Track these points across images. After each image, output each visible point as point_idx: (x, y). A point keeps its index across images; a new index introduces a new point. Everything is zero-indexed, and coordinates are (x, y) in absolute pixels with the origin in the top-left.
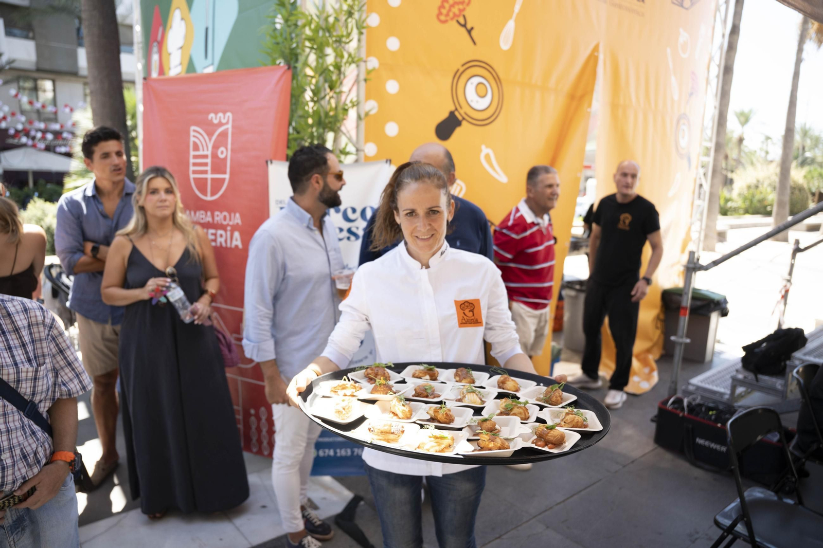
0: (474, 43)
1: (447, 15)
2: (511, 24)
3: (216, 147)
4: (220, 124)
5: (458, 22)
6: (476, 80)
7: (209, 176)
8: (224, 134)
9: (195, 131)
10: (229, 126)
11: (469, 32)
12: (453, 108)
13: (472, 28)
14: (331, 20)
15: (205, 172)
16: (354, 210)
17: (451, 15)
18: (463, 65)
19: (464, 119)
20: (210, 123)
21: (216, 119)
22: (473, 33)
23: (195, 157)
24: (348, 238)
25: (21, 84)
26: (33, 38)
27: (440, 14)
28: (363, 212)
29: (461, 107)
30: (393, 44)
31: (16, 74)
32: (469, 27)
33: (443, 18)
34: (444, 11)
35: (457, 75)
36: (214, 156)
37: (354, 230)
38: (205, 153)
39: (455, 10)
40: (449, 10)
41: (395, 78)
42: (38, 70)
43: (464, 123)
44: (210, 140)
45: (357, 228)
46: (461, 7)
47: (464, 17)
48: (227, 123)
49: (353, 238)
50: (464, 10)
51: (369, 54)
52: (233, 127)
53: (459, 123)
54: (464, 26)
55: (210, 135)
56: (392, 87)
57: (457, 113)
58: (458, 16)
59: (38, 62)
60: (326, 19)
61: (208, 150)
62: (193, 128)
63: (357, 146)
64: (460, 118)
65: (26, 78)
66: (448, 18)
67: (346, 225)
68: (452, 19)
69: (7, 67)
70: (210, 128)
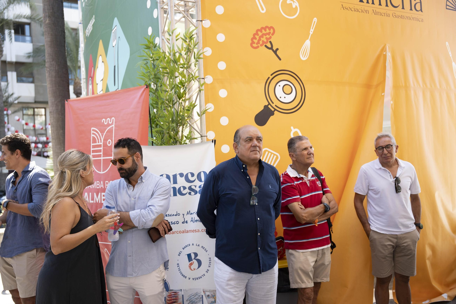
0: (280, 59)
1: (258, 43)
2: (308, 43)
3: (105, 140)
4: (109, 125)
5: (266, 46)
6: (282, 83)
7: (102, 158)
8: (110, 131)
9: (93, 130)
10: (114, 126)
11: (275, 52)
12: (267, 104)
13: (277, 49)
14: (177, 55)
15: (100, 156)
16: (193, 175)
17: (261, 42)
18: (271, 75)
19: (275, 110)
20: (103, 125)
21: (106, 122)
22: (278, 53)
23: (94, 147)
24: (190, 193)
25: (25, 112)
26: (32, 82)
27: (253, 43)
28: (199, 175)
29: (273, 103)
30: (222, 66)
31: (20, 106)
32: (274, 49)
33: (255, 45)
34: (256, 41)
35: (268, 82)
36: (105, 145)
37: (193, 187)
38: (100, 143)
39: (264, 39)
40: (260, 40)
41: (224, 87)
42: (36, 102)
43: (276, 112)
44: (102, 135)
45: (196, 186)
46: (268, 36)
47: (270, 42)
48: (112, 124)
49: (193, 193)
50: (270, 38)
51: (206, 74)
52: (115, 126)
53: (272, 113)
54: (271, 48)
55: (102, 132)
56: (223, 93)
57: (269, 106)
58: (267, 42)
59: (35, 97)
60: (174, 55)
61: (101, 142)
62: (92, 128)
63: (201, 134)
64: (273, 110)
65: (28, 108)
66: (259, 45)
67: (187, 185)
68: (262, 45)
69: (16, 102)
70: (102, 128)
